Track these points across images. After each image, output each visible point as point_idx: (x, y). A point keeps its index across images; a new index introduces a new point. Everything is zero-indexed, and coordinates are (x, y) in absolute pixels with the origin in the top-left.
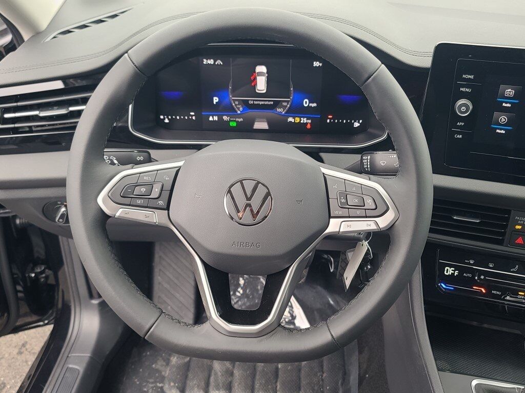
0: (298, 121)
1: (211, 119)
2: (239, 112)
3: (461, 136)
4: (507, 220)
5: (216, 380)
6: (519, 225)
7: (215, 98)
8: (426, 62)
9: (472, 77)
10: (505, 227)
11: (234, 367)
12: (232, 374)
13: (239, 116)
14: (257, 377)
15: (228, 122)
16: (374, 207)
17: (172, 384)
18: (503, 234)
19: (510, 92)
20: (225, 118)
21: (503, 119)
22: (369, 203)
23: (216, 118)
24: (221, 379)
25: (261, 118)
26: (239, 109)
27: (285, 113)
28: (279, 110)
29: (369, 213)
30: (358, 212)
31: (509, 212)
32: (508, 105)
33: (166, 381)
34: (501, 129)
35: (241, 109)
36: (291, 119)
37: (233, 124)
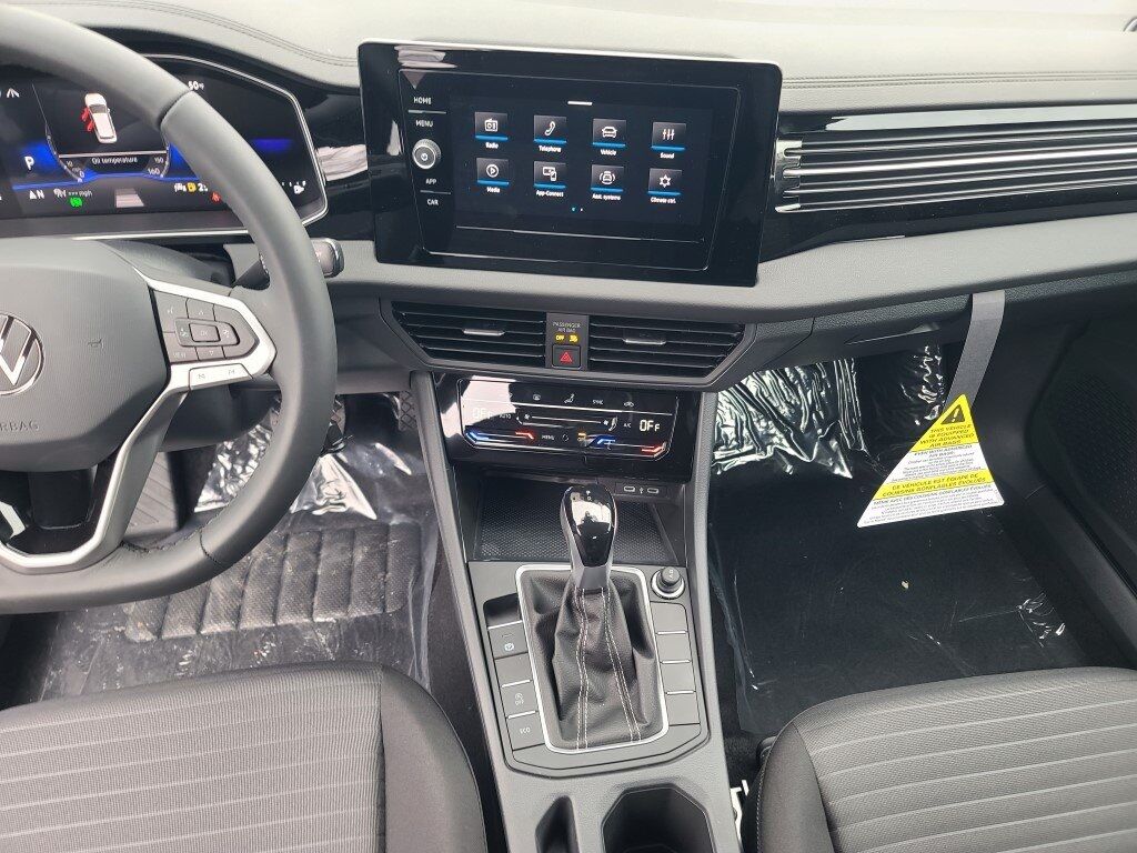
0: (194, 189)
1: (32, 196)
2: (80, 180)
3: (436, 202)
4: (543, 327)
5: (215, 608)
6: (561, 334)
7: (27, 158)
8: (351, 77)
9: (428, 101)
10: (542, 339)
11: (245, 583)
12: (242, 594)
13: (83, 187)
14: (283, 593)
15: (66, 200)
16: (235, 341)
17: (140, 624)
18: (542, 350)
19: (491, 124)
20: (58, 192)
21: (492, 169)
22: (227, 334)
23: (41, 194)
24: (223, 605)
25: (126, 189)
26: (77, 174)
27: (166, 176)
28: (154, 172)
29: (229, 351)
30: (213, 352)
31: (543, 316)
32: (495, 146)
33: (130, 621)
34: (493, 186)
35: (82, 174)
36: (179, 187)
37: (77, 202)
